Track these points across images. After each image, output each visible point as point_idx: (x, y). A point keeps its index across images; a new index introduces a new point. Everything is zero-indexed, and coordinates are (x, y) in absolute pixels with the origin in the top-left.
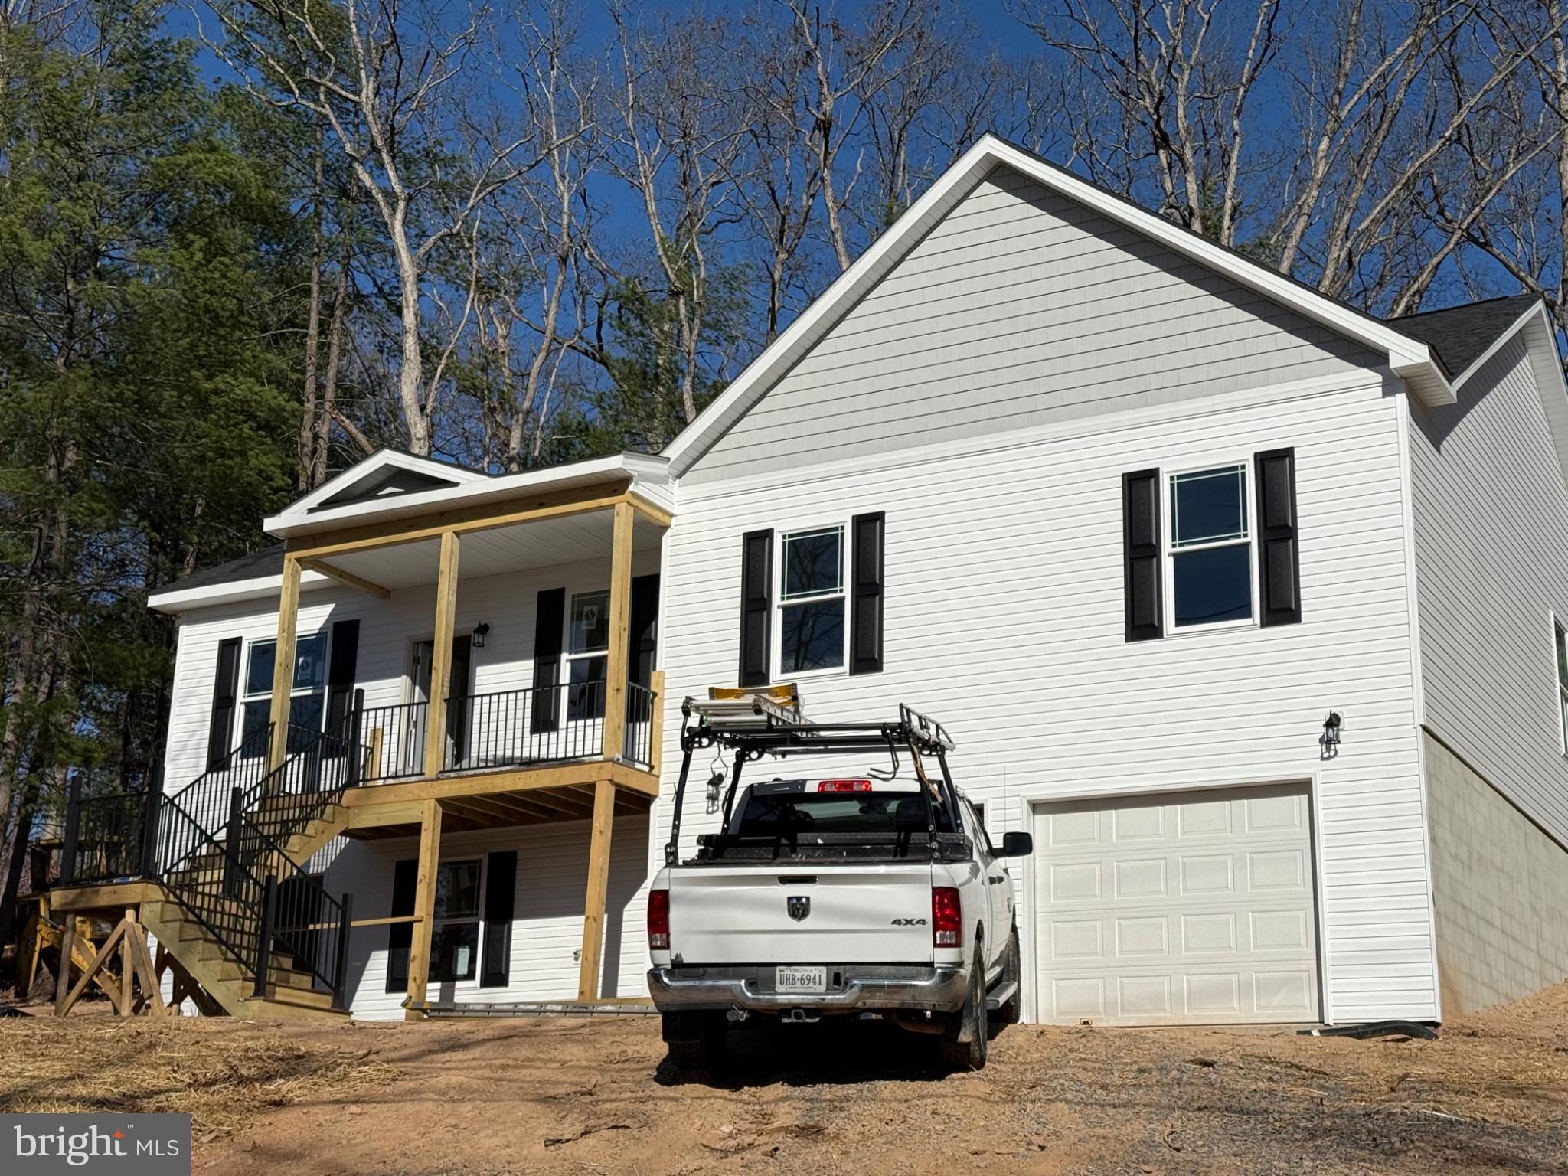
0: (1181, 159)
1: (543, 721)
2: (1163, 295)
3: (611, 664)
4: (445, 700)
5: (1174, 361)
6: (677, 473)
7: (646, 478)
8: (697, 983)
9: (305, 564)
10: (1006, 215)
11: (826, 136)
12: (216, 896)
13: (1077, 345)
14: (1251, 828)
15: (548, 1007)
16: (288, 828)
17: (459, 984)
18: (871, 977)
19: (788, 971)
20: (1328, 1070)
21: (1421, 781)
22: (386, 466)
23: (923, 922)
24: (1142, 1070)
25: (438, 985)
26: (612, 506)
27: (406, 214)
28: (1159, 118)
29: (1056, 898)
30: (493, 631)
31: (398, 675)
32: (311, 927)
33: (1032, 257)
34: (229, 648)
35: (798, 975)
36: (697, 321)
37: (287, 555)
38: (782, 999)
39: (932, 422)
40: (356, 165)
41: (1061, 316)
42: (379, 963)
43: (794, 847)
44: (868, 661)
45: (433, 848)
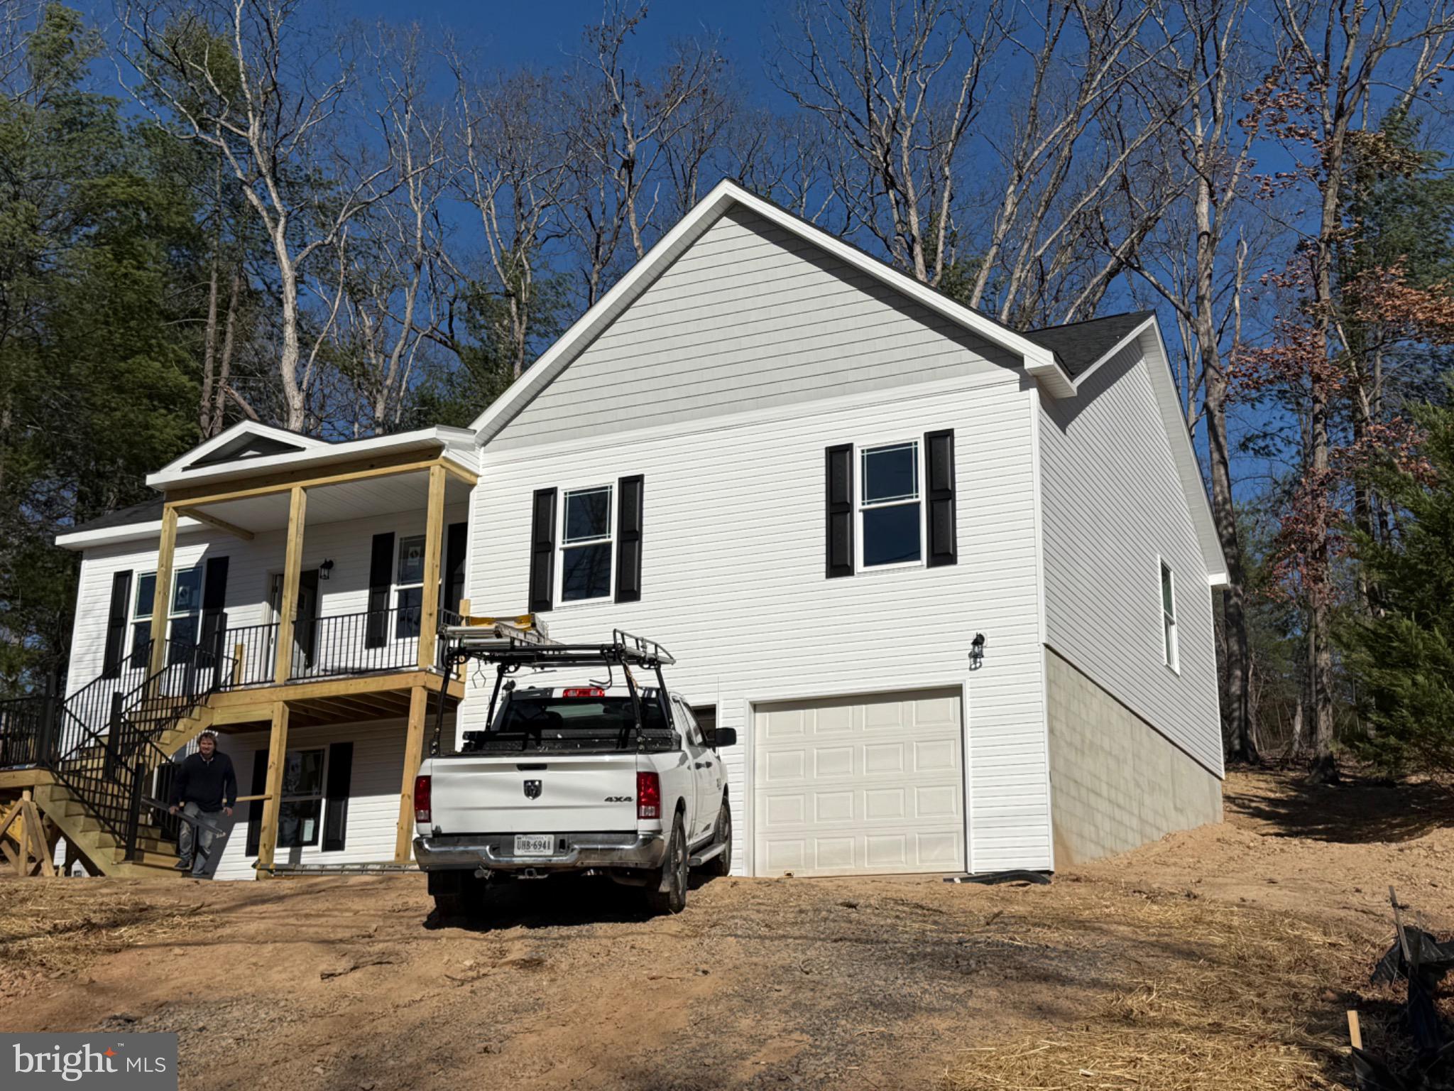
0: (905, 196)
1: (375, 639)
2: (858, 309)
3: (426, 593)
4: (293, 622)
5: (865, 360)
6: (481, 442)
7: (456, 446)
8: (451, 849)
9: (181, 512)
10: (740, 243)
11: (630, 173)
13: (793, 347)
14: (917, 722)
15: (370, 867)
16: (161, 725)
17: (305, 849)
18: (588, 842)
19: (524, 838)
20: (944, 909)
21: (1042, 686)
22: (247, 434)
23: (629, 799)
24: (801, 911)
25: (288, 850)
26: (428, 468)
27: (286, 228)
28: (888, 165)
29: (771, 777)
30: (337, 566)
31: (259, 601)
33: (760, 277)
34: (122, 578)
35: (532, 842)
36: (525, 318)
37: (166, 505)
38: (517, 860)
39: (681, 404)
40: (245, 187)
41: (780, 323)
42: (241, 831)
43: (539, 741)
44: (629, 592)
45: (281, 740)
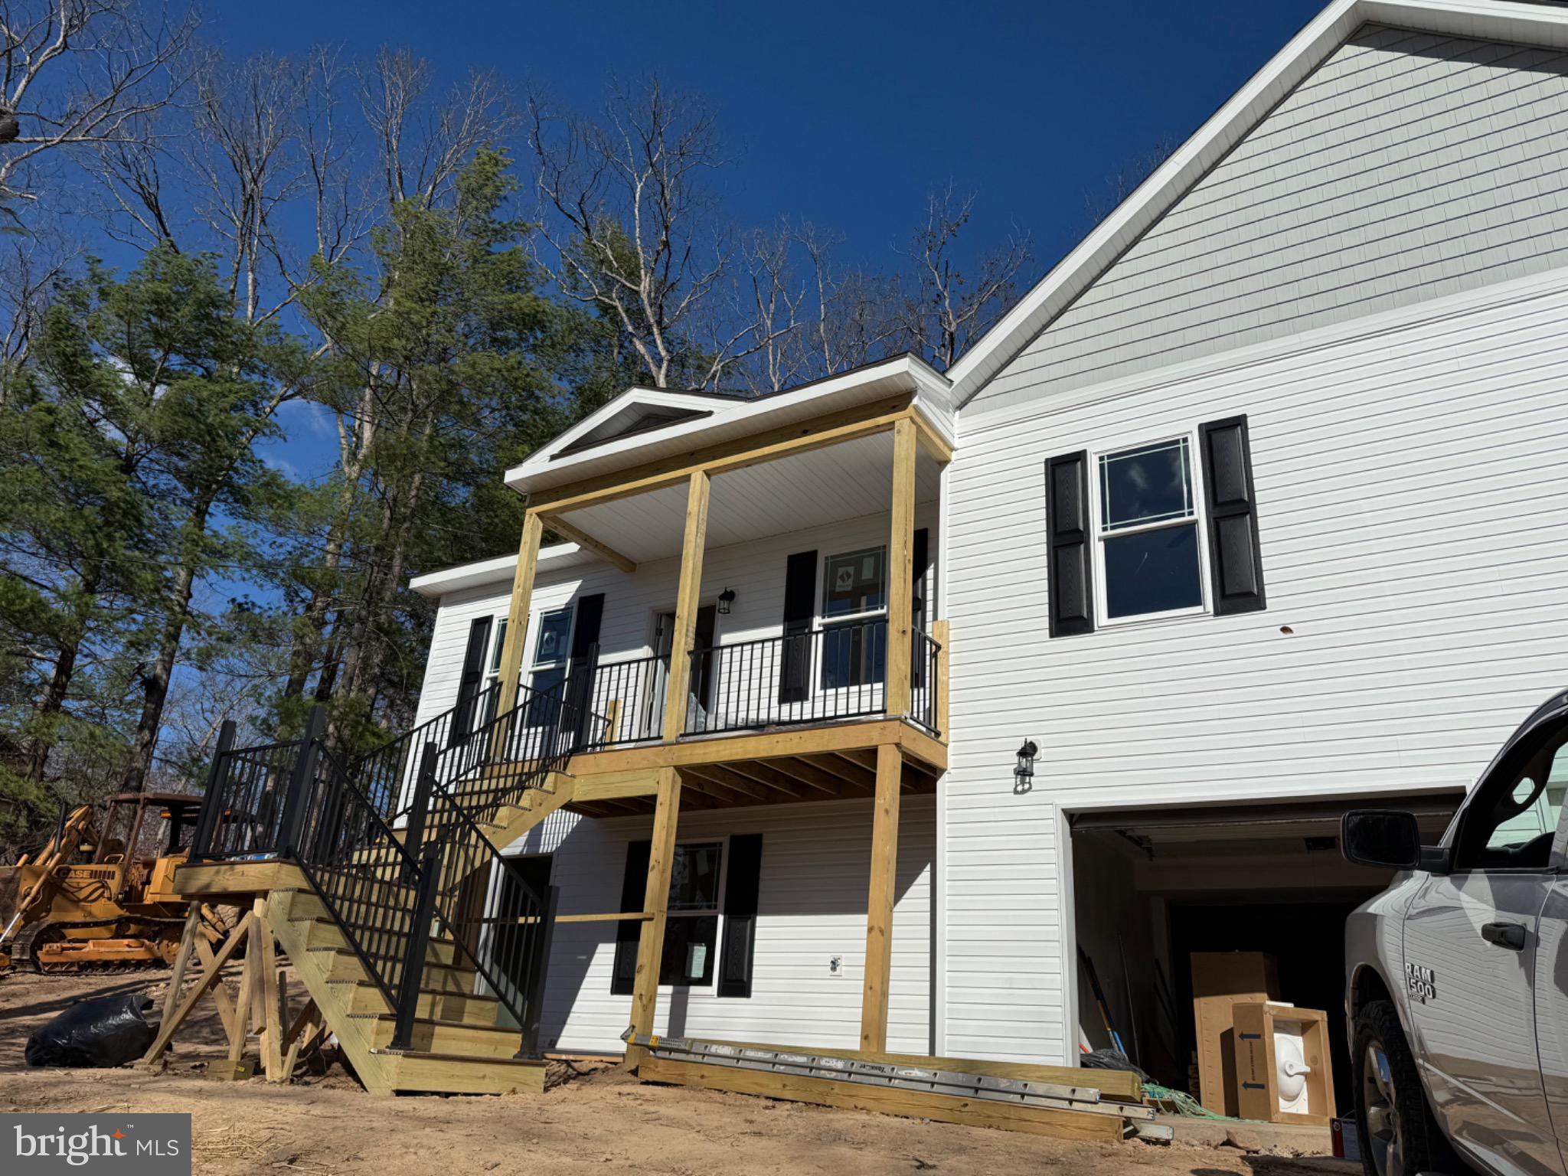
1: (793, 689)
4: (689, 653)
6: (958, 403)
7: (929, 395)
9: (547, 520)
10: (1382, 72)
12: (390, 884)
16: (498, 797)
17: (694, 990)
22: (633, 406)
25: (668, 991)
26: (892, 424)
30: (740, 599)
31: (640, 646)
32: (521, 920)
34: (481, 626)
37: (529, 511)
40: (635, 340)
42: (605, 956)
44: (1241, 598)
45: (669, 826)
